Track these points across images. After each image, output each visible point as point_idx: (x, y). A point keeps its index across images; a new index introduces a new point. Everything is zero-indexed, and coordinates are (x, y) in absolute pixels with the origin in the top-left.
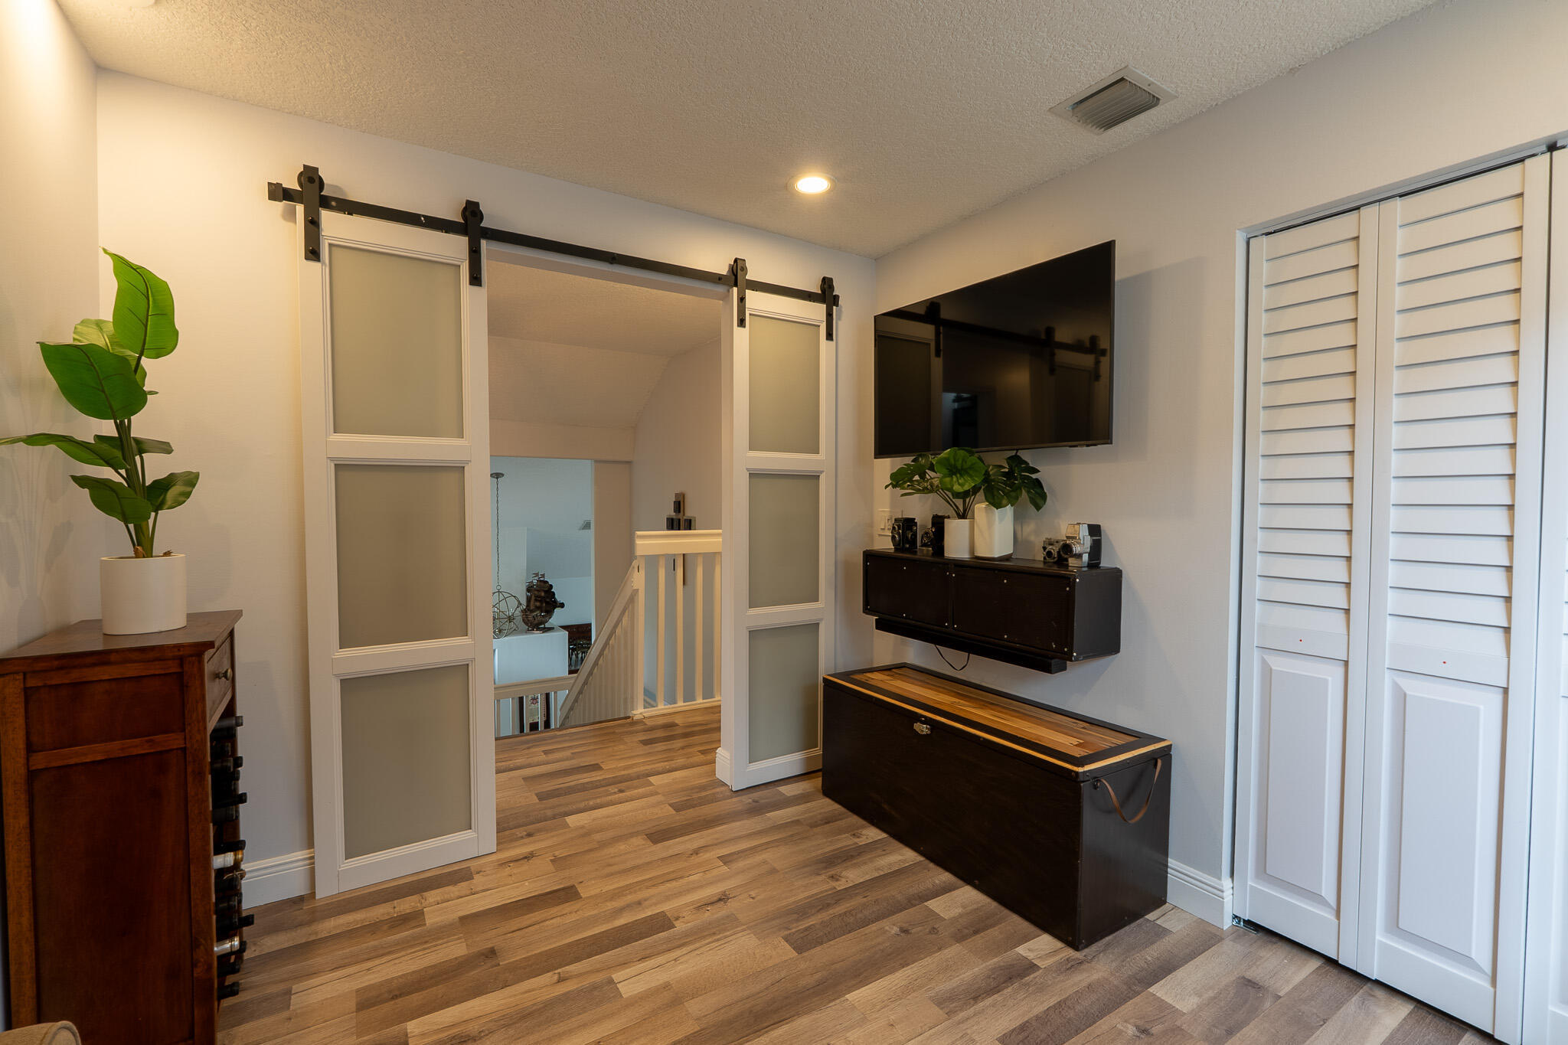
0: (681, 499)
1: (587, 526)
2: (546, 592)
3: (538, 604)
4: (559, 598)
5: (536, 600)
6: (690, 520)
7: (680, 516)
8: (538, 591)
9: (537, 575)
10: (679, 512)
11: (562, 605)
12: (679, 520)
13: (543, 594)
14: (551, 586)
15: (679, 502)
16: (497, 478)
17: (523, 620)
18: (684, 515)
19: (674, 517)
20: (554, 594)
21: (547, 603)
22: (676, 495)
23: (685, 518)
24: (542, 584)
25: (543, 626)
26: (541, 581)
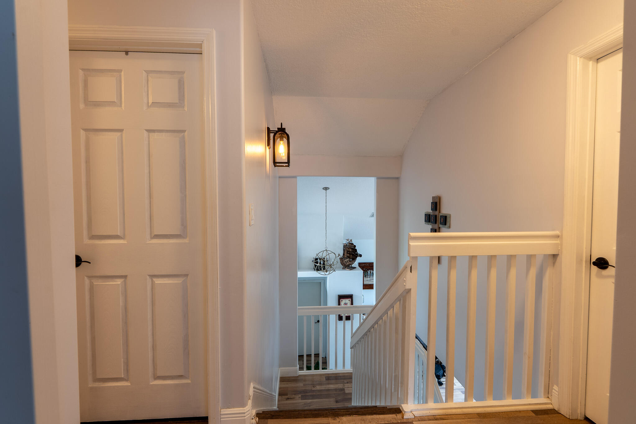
0: (437, 201)
1: (373, 216)
2: (352, 249)
3: (348, 255)
4: (359, 252)
5: (347, 253)
6: (446, 217)
7: (437, 213)
8: (348, 248)
9: (348, 240)
10: (436, 210)
11: (361, 256)
12: (436, 216)
13: (351, 250)
14: (355, 246)
15: (436, 203)
16: (326, 190)
17: (341, 263)
18: (440, 212)
19: (431, 214)
20: (356, 250)
21: (353, 255)
22: (433, 198)
23: (441, 214)
24: (351, 245)
25: (351, 266)
26: (350, 243)
